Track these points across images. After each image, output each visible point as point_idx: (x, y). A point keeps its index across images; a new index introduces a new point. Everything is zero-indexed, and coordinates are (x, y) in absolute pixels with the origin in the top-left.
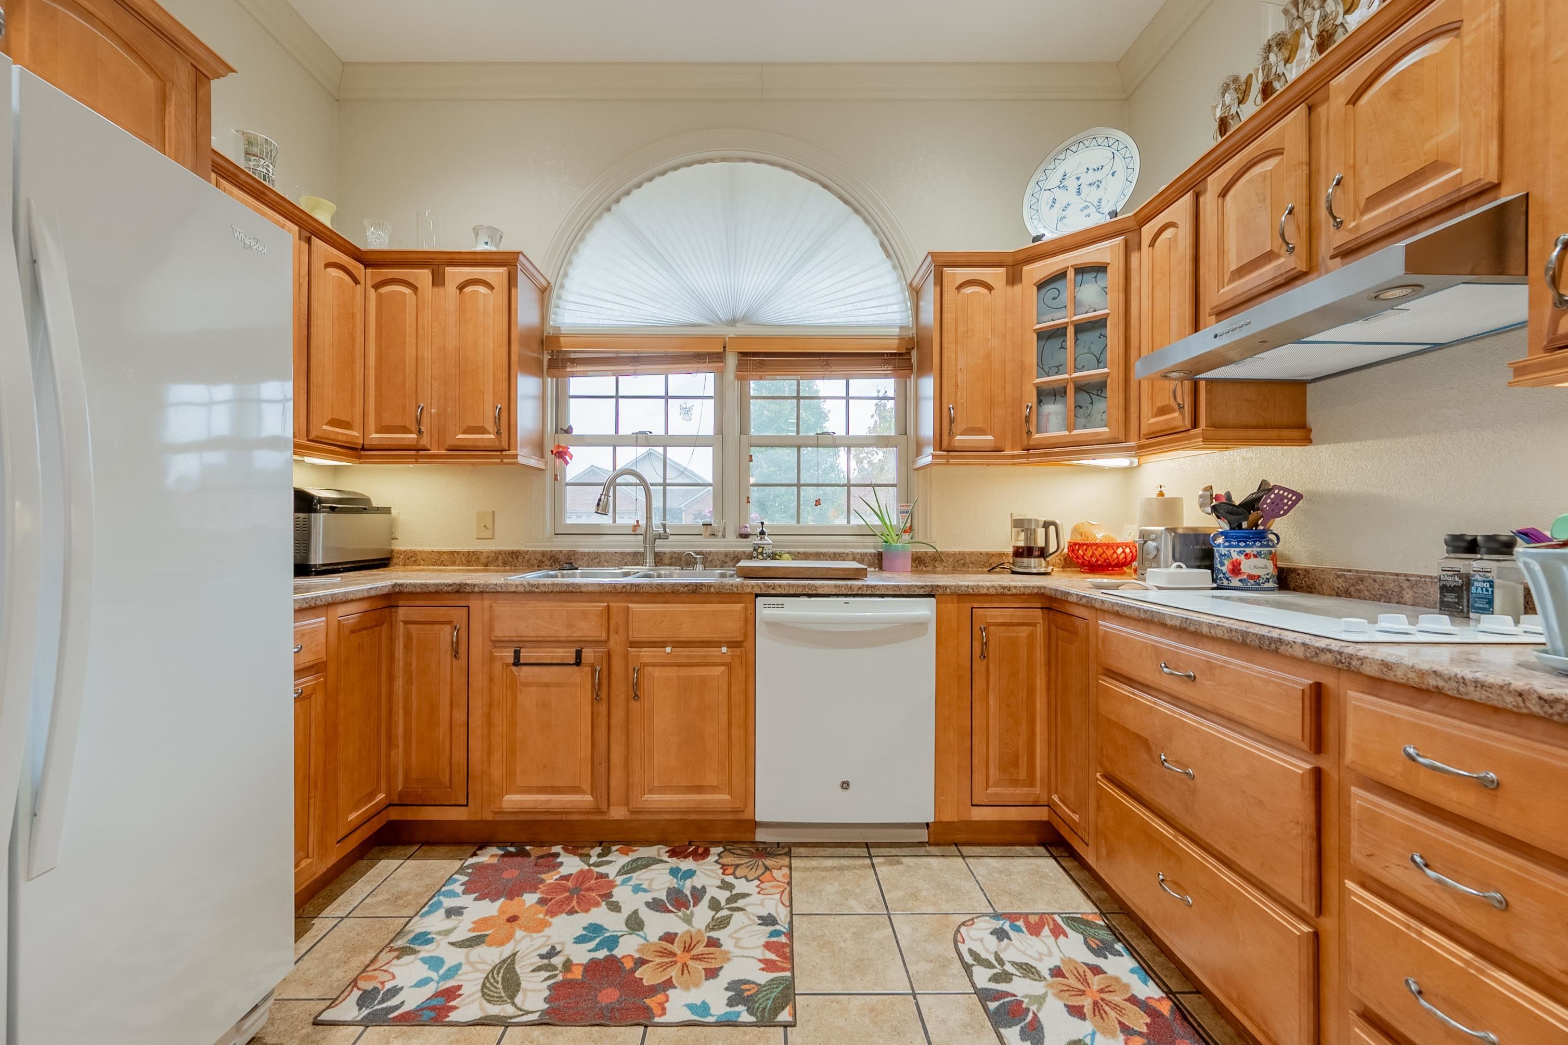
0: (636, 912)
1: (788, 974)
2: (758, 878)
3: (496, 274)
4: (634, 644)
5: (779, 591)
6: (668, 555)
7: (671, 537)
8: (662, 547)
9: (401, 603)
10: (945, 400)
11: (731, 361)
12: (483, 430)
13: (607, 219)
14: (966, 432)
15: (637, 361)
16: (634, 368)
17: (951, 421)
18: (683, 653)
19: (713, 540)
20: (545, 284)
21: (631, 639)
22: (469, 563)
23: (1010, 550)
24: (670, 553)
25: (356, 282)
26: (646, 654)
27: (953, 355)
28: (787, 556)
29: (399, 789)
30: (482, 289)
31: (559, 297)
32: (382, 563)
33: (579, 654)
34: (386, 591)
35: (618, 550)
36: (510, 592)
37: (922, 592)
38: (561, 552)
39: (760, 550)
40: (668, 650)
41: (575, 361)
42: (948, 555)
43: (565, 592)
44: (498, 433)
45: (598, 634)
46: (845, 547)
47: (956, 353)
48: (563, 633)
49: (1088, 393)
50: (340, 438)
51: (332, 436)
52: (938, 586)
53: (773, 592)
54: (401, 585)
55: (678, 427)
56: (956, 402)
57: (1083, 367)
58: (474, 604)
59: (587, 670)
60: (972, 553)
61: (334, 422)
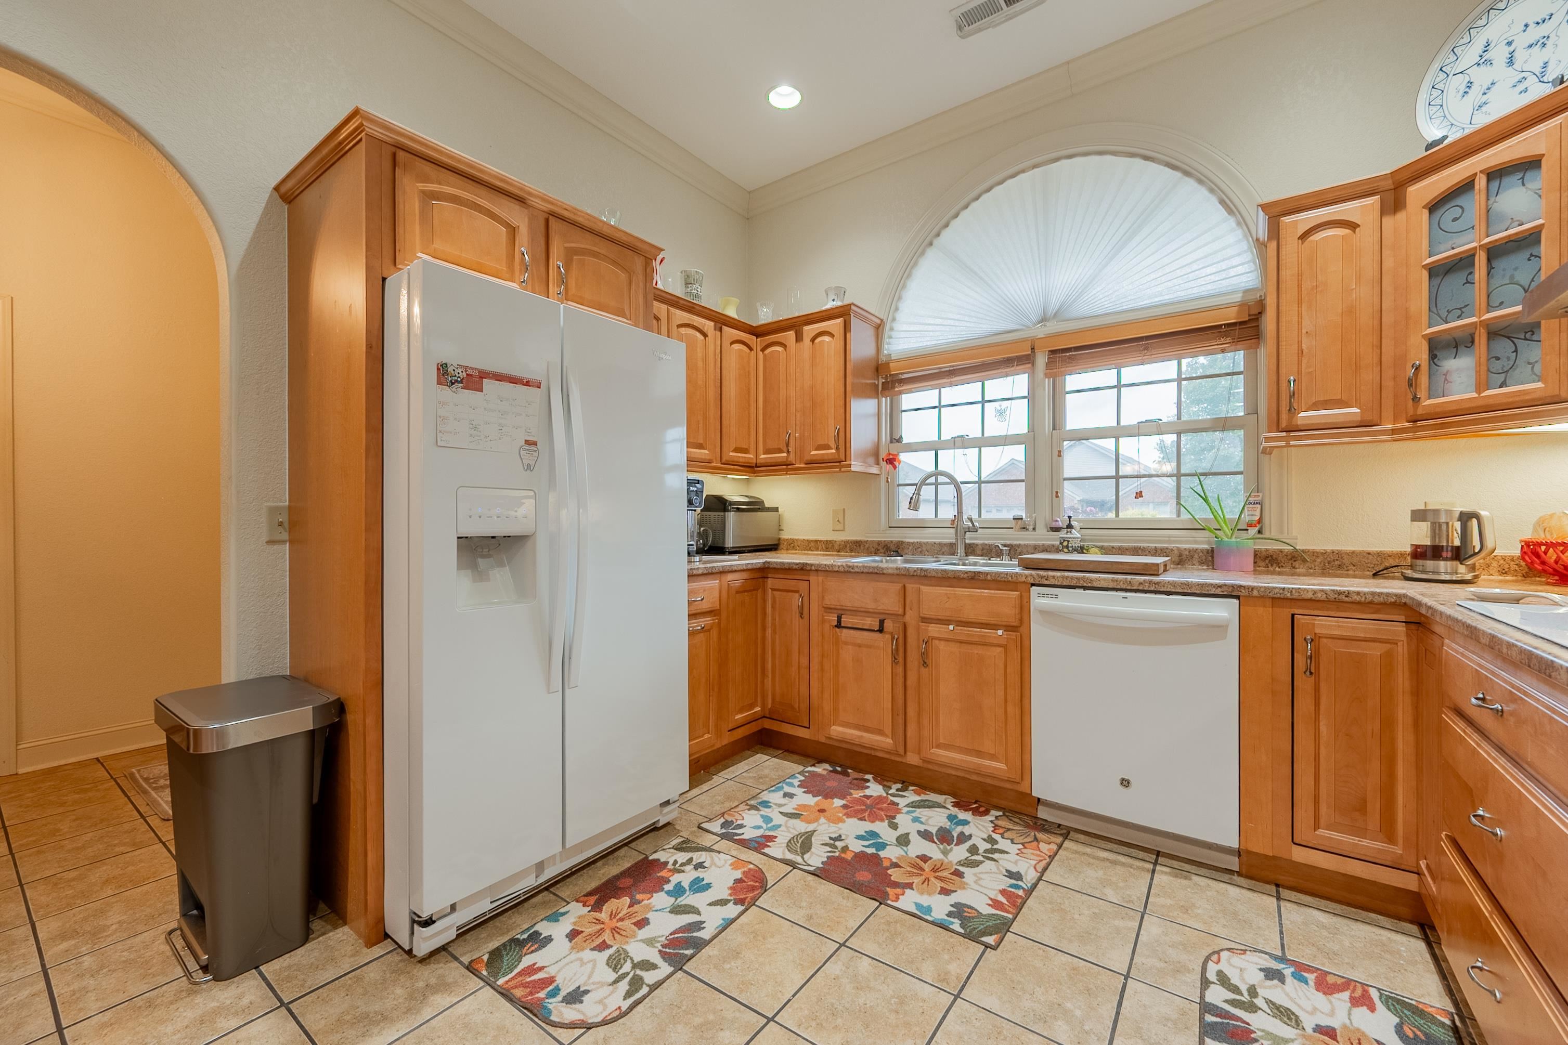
0: (908, 834)
1: (1010, 916)
2: (1023, 844)
3: (835, 325)
4: (926, 620)
5: (1052, 582)
6: (980, 547)
7: (980, 530)
8: (970, 538)
9: (770, 575)
10: (1283, 371)
11: (1041, 360)
12: (827, 447)
13: (930, 252)
14: (1316, 406)
15: (952, 374)
16: (949, 380)
17: (1292, 395)
18: (965, 632)
19: (1024, 533)
20: (878, 321)
21: (922, 615)
22: (827, 549)
23: (1409, 549)
24: (981, 544)
25: (751, 349)
26: (934, 630)
27: (1295, 319)
28: (1096, 550)
29: (769, 706)
30: (827, 339)
31: (892, 329)
32: (773, 547)
33: (882, 622)
34: (759, 566)
35: (937, 541)
36: (835, 572)
37: (1219, 591)
38: (892, 541)
39: (1065, 544)
40: (951, 627)
41: (902, 382)
42: (1315, 554)
43: (872, 573)
44: (837, 448)
45: (897, 609)
46: (1169, 542)
47: (1300, 315)
48: (871, 606)
49: (1509, 338)
50: (741, 460)
51: (736, 459)
52: (1241, 586)
53: (1046, 582)
54: (769, 563)
55: (994, 428)
56: (1299, 372)
57: (1502, 303)
58: (813, 578)
59: (888, 637)
60: (1353, 552)
61: (737, 450)
